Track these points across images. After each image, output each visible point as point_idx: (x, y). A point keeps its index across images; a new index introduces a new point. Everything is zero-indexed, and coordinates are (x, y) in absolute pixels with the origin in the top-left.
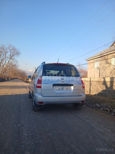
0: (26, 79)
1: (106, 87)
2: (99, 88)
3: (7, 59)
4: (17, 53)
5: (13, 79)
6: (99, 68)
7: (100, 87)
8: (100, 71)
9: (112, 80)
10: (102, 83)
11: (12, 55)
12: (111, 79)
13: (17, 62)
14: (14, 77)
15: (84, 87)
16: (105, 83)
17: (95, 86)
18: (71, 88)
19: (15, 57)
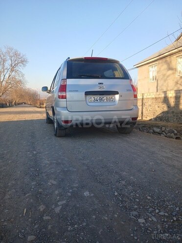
0: (39, 104)
1: (169, 106)
2: (157, 109)
3: (6, 71)
4: (22, 62)
5: (19, 104)
6: (156, 78)
7: (159, 107)
8: (159, 82)
9: (178, 95)
10: (162, 101)
11: (13, 65)
12: (176, 93)
13: (23, 75)
14: (20, 101)
15: (135, 96)
16: (166, 100)
17: (150, 106)
18: (115, 99)
19: (20, 68)
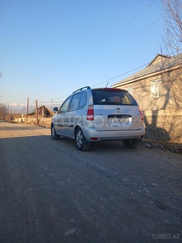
12: (153, 113)
18: (129, 121)
